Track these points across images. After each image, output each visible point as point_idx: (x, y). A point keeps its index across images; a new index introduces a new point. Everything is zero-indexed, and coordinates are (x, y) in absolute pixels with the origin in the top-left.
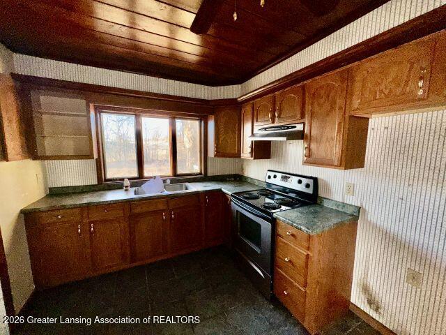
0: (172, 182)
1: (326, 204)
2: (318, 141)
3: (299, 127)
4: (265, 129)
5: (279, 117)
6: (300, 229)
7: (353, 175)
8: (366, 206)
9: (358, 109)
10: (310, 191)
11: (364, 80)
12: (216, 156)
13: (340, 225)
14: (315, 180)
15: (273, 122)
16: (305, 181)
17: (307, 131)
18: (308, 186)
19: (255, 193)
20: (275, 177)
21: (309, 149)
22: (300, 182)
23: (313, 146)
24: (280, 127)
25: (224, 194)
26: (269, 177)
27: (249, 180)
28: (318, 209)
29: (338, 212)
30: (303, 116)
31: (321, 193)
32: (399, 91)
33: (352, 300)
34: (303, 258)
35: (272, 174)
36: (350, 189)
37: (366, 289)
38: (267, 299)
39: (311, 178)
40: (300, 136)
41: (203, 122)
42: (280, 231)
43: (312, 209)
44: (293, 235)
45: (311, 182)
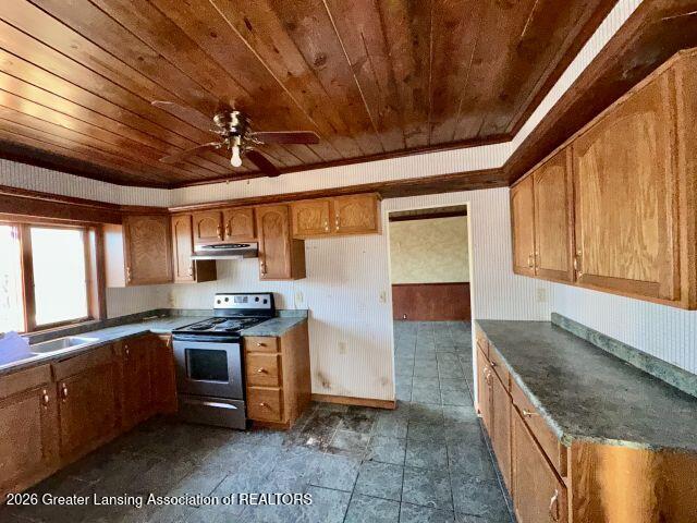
0: (33, 340)
1: (283, 314)
2: (273, 259)
3: (253, 246)
4: (213, 247)
5: (230, 234)
6: (269, 336)
9: (297, 235)
10: (268, 306)
11: (299, 214)
13: (296, 326)
14: (272, 295)
15: (223, 240)
16: (261, 298)
17: (260, 249)
18: (265, 302)
19: (206, 323)
20: (227, 300)
21: (264, 265)
22: (257, 299)
23: (268, 263)
24: (232, 245)
25: (156, 335)
26: (219, 302)
28: (277, 320)
29: (292, 318)
30: (255, 236)
31: (278, 307)
32: (317, 225)
33: (313, 392)
34: (275, 361)
35: (222, 298)
36: (300, 296)
37: (320, 375)
38: (242, 431)
39: (266, 293)
40: (256, 254)
41: (92, 233)
42: (249, 347)
43: (273, 321)
44: (263, 345)
45: (268, 297)
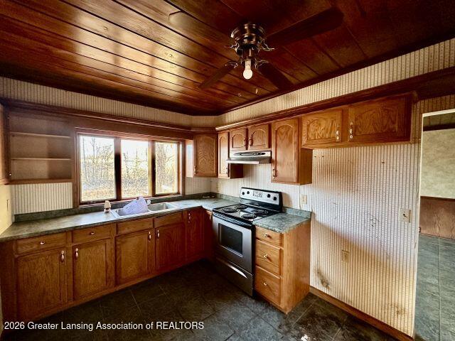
0: (153, 202)
1: (289, 212)
2: (282, 165)
3: (267, 154)
4: (241, 154)
5: (252, 145)
6: (274, 231)
7: (305, 190)
8: (315, 211)
9: (306, 145)
10: (277, 203)
11: (308, 126)
12: (195, 176)
13: (299, 225)
14: (280, 194)
15: (247, 149)
16: (273, 195)
17: (273, 157)
18: (275, 199)
19: (233, 208)
20: (248, 193)
21: (275, 170)
22: (269, 196)
23: (278, 168)
24: (253, 153)
25: (205, 210)
26: (243, 193)
27: (224, 197)
28: (283, 216)
29: (297, 216)
30: (270, 146)
31: (285, 204)
32: (327, 135)
33: (311, 284)
34: (278, 252)
35: (246, 191)
36: (305, 199)
37: (319, 273)
38: (250, 296)
39: (276, 192)
40: (270, 160)
41: (181, 145)
42: (258, 235)
43: (279, 216)
44: (269, 236)
45: (277, 196)
